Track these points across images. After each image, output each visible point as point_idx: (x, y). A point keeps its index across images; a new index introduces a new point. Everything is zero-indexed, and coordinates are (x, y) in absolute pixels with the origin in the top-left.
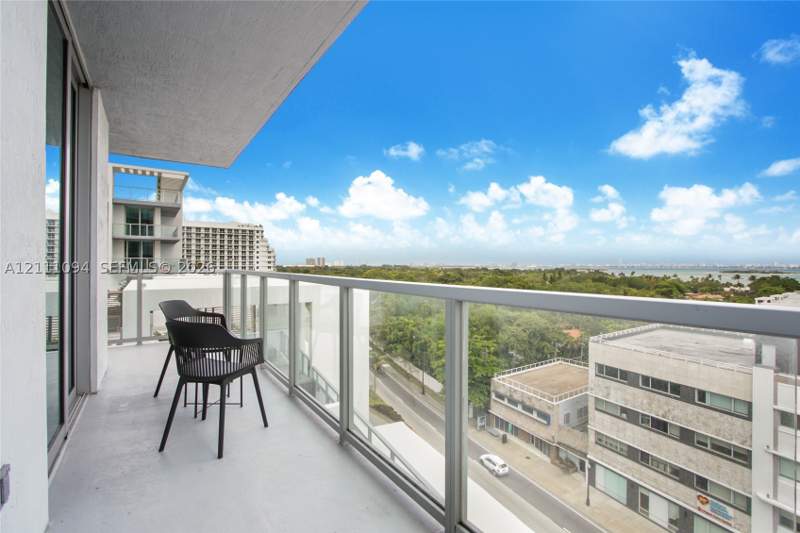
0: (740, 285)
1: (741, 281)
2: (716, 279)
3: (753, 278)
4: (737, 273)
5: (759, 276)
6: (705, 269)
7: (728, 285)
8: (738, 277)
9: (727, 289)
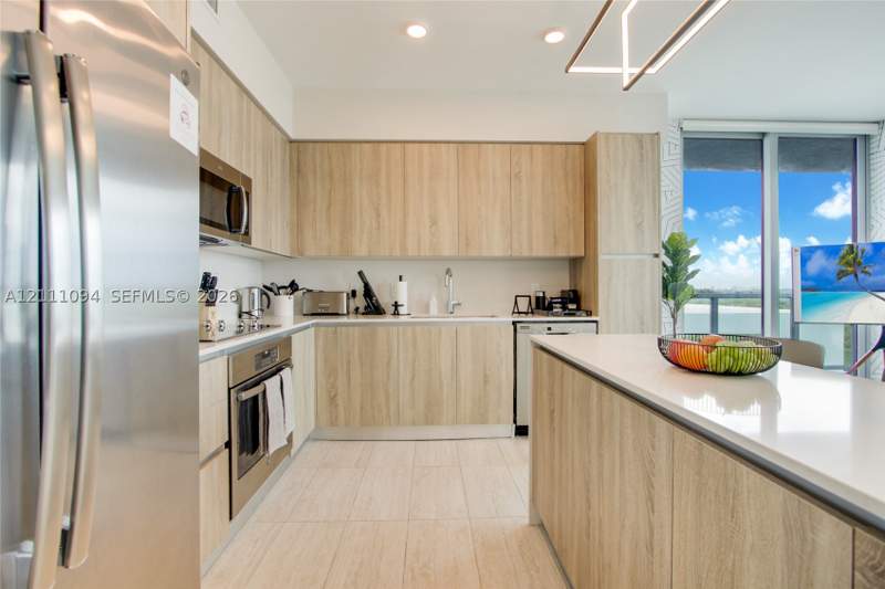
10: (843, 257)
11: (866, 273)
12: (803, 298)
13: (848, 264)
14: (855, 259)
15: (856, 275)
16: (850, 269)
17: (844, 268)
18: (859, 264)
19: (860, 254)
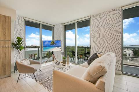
16: (53, 44)
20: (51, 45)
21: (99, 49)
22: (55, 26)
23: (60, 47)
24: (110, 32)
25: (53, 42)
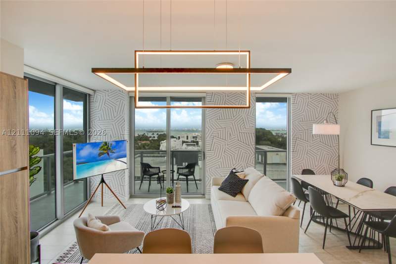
0: (154, 137)
1: (154, 135)
2: (147, 135)
3: (158, 134)
4: (153, 132)
5: (159, 133)
6: (142, 131)
7: (150, 137)
8: (153, 134)
9: (150, 139)
10: (102, 147)
11: (113, 152)
12: (77, 168)
13: (104, 150)
14: (107, 148)
15: (108, 154)
16: (105, 152)
17: (102, 152)
18: (110, 149)
19: (110, 146)
20: (100, 154)
21: (221, 160)
22: (97, 93)
23: (124, 160)
24: (240, 131)
25: (105, 147)
